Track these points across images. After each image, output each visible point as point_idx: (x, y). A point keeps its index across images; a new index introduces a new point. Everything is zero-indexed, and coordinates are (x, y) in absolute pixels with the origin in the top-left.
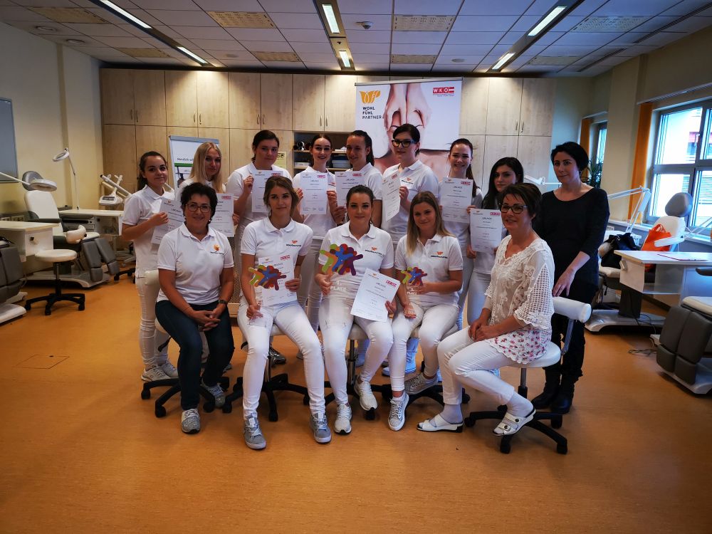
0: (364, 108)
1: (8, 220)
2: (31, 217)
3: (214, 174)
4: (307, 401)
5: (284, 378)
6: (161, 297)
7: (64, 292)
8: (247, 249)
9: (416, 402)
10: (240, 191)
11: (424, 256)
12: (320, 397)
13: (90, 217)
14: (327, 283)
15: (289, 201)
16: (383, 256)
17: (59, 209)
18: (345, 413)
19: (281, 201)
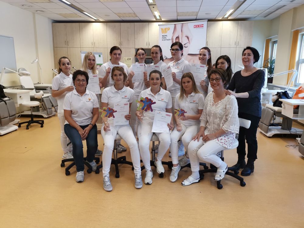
0: (163, 36)
1: (13, 89)
2: (22, 88)
3: (92, 66)
4: (133, 169)
5: (124, 158)
6: (67, 123)
7: (35, 119)
8: (104, 100)
9: (183, 169)
10: (105, 74)
11: (187, 103)
12: (138, 167)
13: (47, 87)
14: (140, 115)
15: (122, 77)
16: (167, 103)
17: (34, 84)
18: (149, 174)
19: (118, 77)
